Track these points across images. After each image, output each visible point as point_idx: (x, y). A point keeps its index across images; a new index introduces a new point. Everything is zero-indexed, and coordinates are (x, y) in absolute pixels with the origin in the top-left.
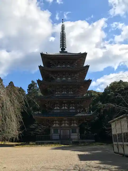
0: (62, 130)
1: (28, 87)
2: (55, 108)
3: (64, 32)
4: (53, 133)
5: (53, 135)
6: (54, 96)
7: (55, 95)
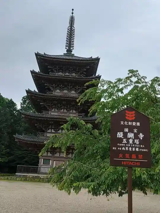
0: (55, 162)
1: (22, 100)
2: (48, 131)
3: (73, 27)
4: (42, 164)
5: (42, 166)
6: (49, 114)
7: (51, 113)
